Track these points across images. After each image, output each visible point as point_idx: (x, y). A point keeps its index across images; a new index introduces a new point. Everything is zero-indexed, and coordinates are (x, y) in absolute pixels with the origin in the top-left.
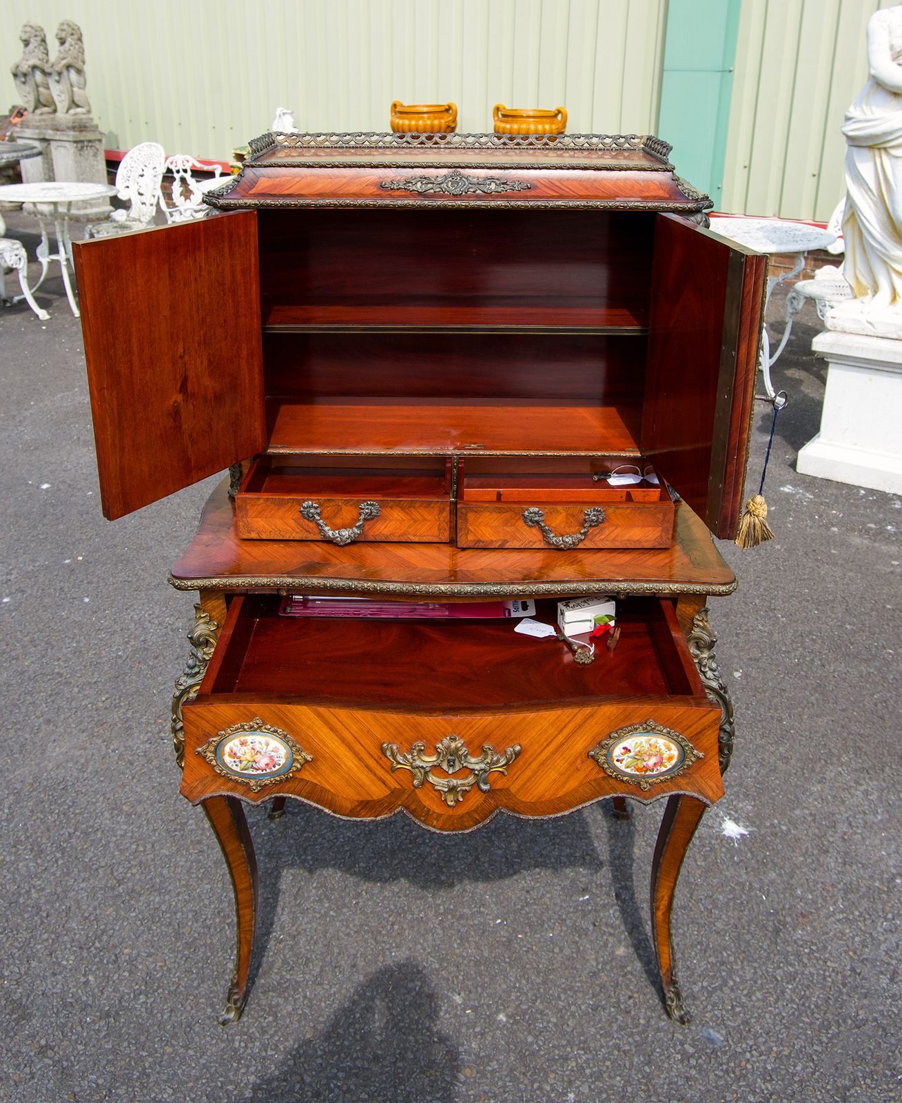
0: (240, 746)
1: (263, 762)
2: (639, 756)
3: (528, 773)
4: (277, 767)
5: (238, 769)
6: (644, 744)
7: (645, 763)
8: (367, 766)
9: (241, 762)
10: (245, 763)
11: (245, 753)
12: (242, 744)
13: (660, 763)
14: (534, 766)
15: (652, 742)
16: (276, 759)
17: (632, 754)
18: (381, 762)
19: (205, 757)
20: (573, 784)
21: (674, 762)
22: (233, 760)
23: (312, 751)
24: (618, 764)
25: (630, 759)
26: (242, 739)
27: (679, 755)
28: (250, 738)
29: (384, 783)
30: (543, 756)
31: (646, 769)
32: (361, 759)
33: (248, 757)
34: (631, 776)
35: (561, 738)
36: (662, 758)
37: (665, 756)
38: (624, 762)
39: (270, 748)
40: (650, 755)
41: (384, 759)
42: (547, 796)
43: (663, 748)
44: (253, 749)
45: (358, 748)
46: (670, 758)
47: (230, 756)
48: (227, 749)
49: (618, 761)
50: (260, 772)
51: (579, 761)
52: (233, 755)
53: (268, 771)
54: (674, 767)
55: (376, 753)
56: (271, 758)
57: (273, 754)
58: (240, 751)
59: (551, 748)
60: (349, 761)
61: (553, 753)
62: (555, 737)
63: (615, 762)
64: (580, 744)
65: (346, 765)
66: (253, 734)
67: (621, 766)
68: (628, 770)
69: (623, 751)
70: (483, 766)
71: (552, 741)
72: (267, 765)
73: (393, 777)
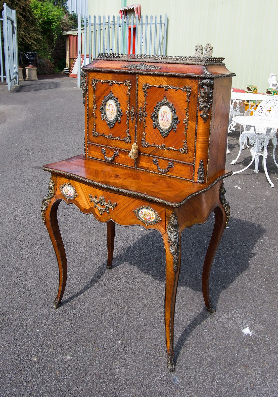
1: (69, 193)
2: (145, 215)
3: (118, 212)
4: (71, 196)
5: (65, 194)
6: (146, 212)
7: (146, 218)
8: (86, 200)
9: (66, 192)
13: (150, 219)
14: (120, 210)
15: (149, 212)
16: (71, 193)
17: (143, 214)
18: (89, 199)
21: (154, 219)
22: (64, 191)
23: (78, 193)
24: (140, 216)
25: (143, 215)
26: (67, 187)
27: (155, 218)
29: (89, 205)
30: (122, 208)
32: (86, 197)
34: (143, 220)
35: (127, 204)
36: (151, 217)
37: (152, 217)
39: (71, 190)
40: (148, 215)
43: (151, 214)
44: (68, 190)
45: (86, 194)
46: (153, 218)
48: (64, 188)
49: (140, 215)
50: (68, 196)
51: (131, 212)
54: (154, 221)
55: (88, 196)
57: (71, 192)
58: (66, 189)
59: (124, 206)
60: (84, 198)
61: (125, 208)
62: (126, 203)
64: (132, 207)
66: (69, 186)
67: (141, 217)
68: (142, 218)
69: (141, 212)
70: (107, 205)
71: (125, 204)
73: (91, 204)
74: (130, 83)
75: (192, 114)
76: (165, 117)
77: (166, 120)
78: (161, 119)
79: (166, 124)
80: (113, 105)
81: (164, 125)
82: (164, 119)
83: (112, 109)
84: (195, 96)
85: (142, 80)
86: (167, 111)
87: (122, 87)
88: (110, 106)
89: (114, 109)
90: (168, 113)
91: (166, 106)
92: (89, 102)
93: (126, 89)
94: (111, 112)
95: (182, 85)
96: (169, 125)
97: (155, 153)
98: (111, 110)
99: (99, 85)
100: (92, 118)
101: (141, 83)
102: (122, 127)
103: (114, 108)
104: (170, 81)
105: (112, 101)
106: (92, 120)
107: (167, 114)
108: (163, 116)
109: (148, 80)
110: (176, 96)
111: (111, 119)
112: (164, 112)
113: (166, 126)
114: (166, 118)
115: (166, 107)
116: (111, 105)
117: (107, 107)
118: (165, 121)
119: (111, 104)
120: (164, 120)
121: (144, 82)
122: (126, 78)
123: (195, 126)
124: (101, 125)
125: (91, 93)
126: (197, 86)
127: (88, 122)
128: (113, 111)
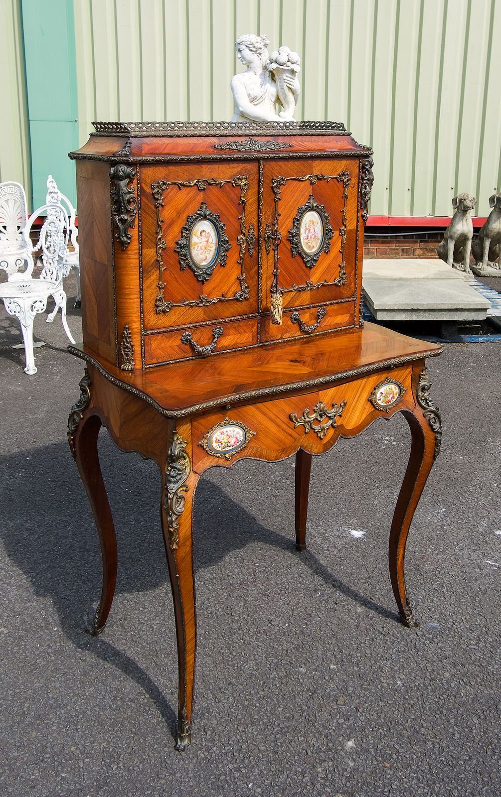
0: (221, 435)
1: (233, 441)
2: (386, 396)
3: (350, 413)
4: (239, 443)
5: (219, 449)
6: (387, 389)
7: (388, 399)
8: (283, 430)
9: (222, 444)
10: (224, 444)
11: (224, 439)
12: (222, 434)
13: (393, 397)
14: (351, 410)
15: (390, 387)
16: (239, 438)
17: (383, 395)
18: (289, 425)
19: (203, 447)
20: (364, 416)
21: (397, 395)
22: (218, 444)
23: (255, 429)
25: (383, 398)
26: (221, 431)
27: (399, 391)
28: (225, 430)
29: (291, 436)
30: (353, 405)
31: (389, 401)
32: (279, 426)
33: (226, 440)
34: (384, 407)
35: (358, 394)
37: (394, 393)
38: (381, 400)
39: (235, 433)
40: (389, 394)
41: (291, 423)
42: (356, 425)
44: (228, 435)
45: (277, 420)
47: (216, 442)
48: (214, 439)
50: (231, 448)
51: (366, 404)
52: (218, 441)
53: (235, 446)
54: (398, 397)
55: (287, 420)
56: (236, 438)
57: (237, 435)
58: (220, 438)
59: (356, 399)
60: (273, 428)
61: (356, 402)
63: (378, 401)
64: (365, 395)
65: (272, 432)
66: (226, 428)
67: (380, 403)
68: (383, 404)
69: (380, 394)
72: (235, 443)
73: (295, 431)
74: (246, 180)
75: (351, 217)
76: (312, 231)
77: (313, 236)
78: (305, 238)
79: (314, 244)
80: (207, 231)
81: (310, 246)
82: (310, 235)
83: (207, 241)
84: (354, 186)
85: (271, 171)
86: (314, 221)
88: (201, 235)
89: (210, 241)
91: (312, 212)
94: (203, 248)
95: (337, 169)
98: (205, 243)
99: (171, 194)
100: (153, 274)
101: (268, 176)
103: (210, 238)
105: (205, 224)
106: (153, 277)
107: (315, 226)
109: (280, 169)
110: (328, 191)
111: (204, 263)
112: (309, 223)
113: (313, 247)
114: (313, 233)
115: (312, 214)
116: (203, 234)
117: (195, 239)
118: (312, 239)
119: (204, 231)
120: (309, 237)
121: (273, 173)
122: (235, 170)
123: (355, 236)
124: (177, 281)
125: (149, 215)
126: (357, 170)
127: (141, 284)
128: (209, 243)
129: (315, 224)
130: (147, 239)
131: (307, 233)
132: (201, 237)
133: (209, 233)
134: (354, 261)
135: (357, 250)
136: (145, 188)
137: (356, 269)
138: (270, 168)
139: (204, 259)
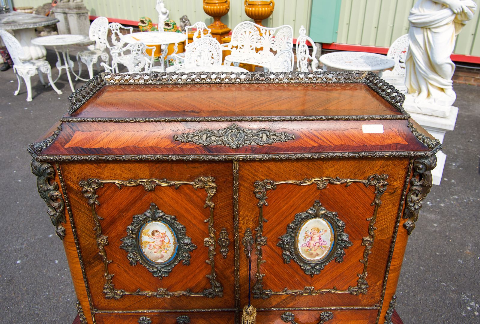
74: (213, 182)
75: (384, 226)
76: (316, 238)
77: (318, 244)
78: (305, 245)
79: (318, 252)
80: (161, 231)
81: (312, 254)
82: (312, 243)
83: (162, 241)
84: (395, 192)
85: (251, 173)
86: (321, 227)
87: (188, 191)
88: (153, 235)
89: (166, 240)
90: (324, 232)
91: (317, 219)
92: (79, 232)
93: (200, 194)
94: (157, 247)
95: (364, 173)
96: (325, 252)
97: (289, 304)
98: (159, 243)
99: (108, 193)
100: (97, 265)
101: (248, 179)
102: (195, 271)
104: (333, 168)
105: (157, 225)
106: (97, 268)
107: (322, 233)
108: (308, 239)
109: (267, 171)
110: (347, 196)
111: (160, 261)
112: (313, 230)
113: (317, 255)
114: (317, 241)
115: (318, 221)
116: (156, 234)
117: (145, 239)
118: (316, 247)
119: (157, 231)
120: (311, 245)
121: (256, 176)
122: (197, 171)
123: (388, 246)
124: (128, 274)
125: (83, 212)
126: (403, 173)
127: (85, 273)
128: (165, 243)
129: (321, 231)
130: (84, 234)
131: (307, 241)
132: (154, 237)
133: (163, 233)
134: (383, 272)
135: (388, 261)
136: (71, 185)
137: (384, 280)
138: (251, 170)
139: (160, 256)
